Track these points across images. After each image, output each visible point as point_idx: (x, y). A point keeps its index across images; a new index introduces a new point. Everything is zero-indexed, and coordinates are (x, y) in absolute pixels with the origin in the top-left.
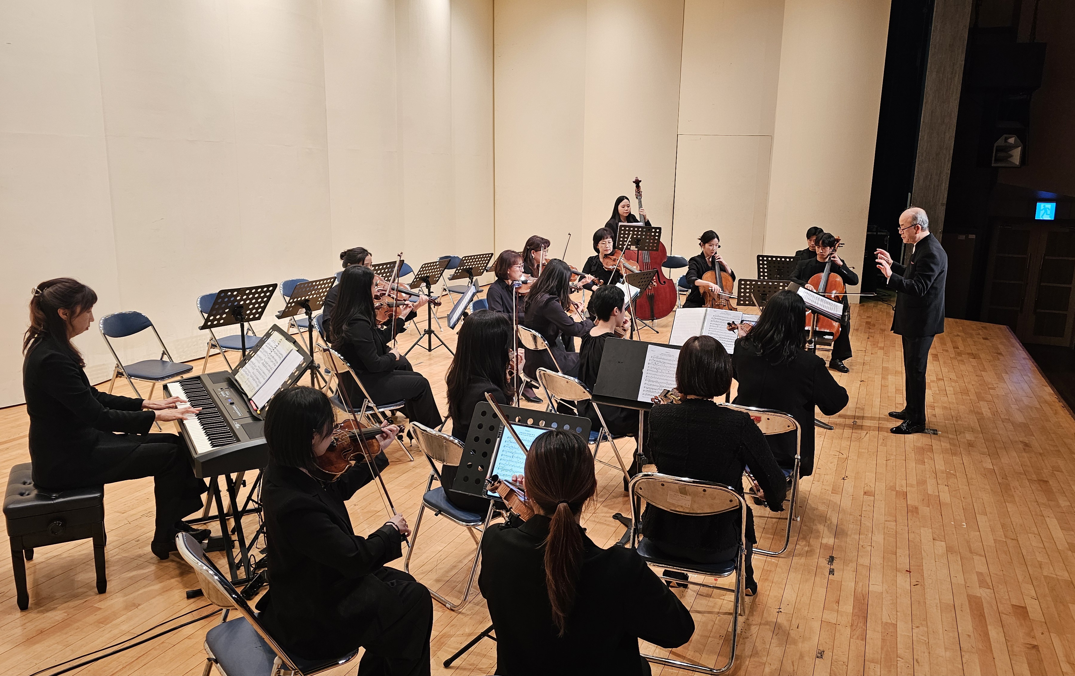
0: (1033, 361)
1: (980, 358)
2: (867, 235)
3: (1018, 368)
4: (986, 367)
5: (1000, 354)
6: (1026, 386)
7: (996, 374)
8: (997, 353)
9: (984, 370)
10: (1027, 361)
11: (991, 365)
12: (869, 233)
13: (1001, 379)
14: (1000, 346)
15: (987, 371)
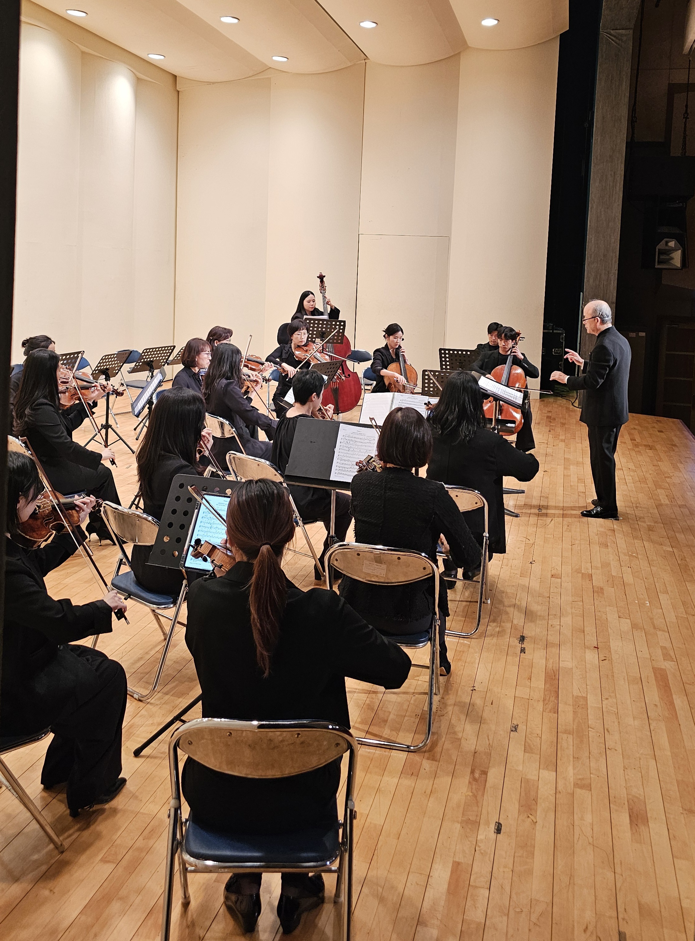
1: (656, 450)
3: (692, 458)
4: (662, 458)
5: (675, 445)
7: (671, 463)
8: (672, 445)
9: (660, 460)
11: (667, 456)
12: (546, 331)
13: (676, 468)
14: (674, 438)
15: (663, 461)
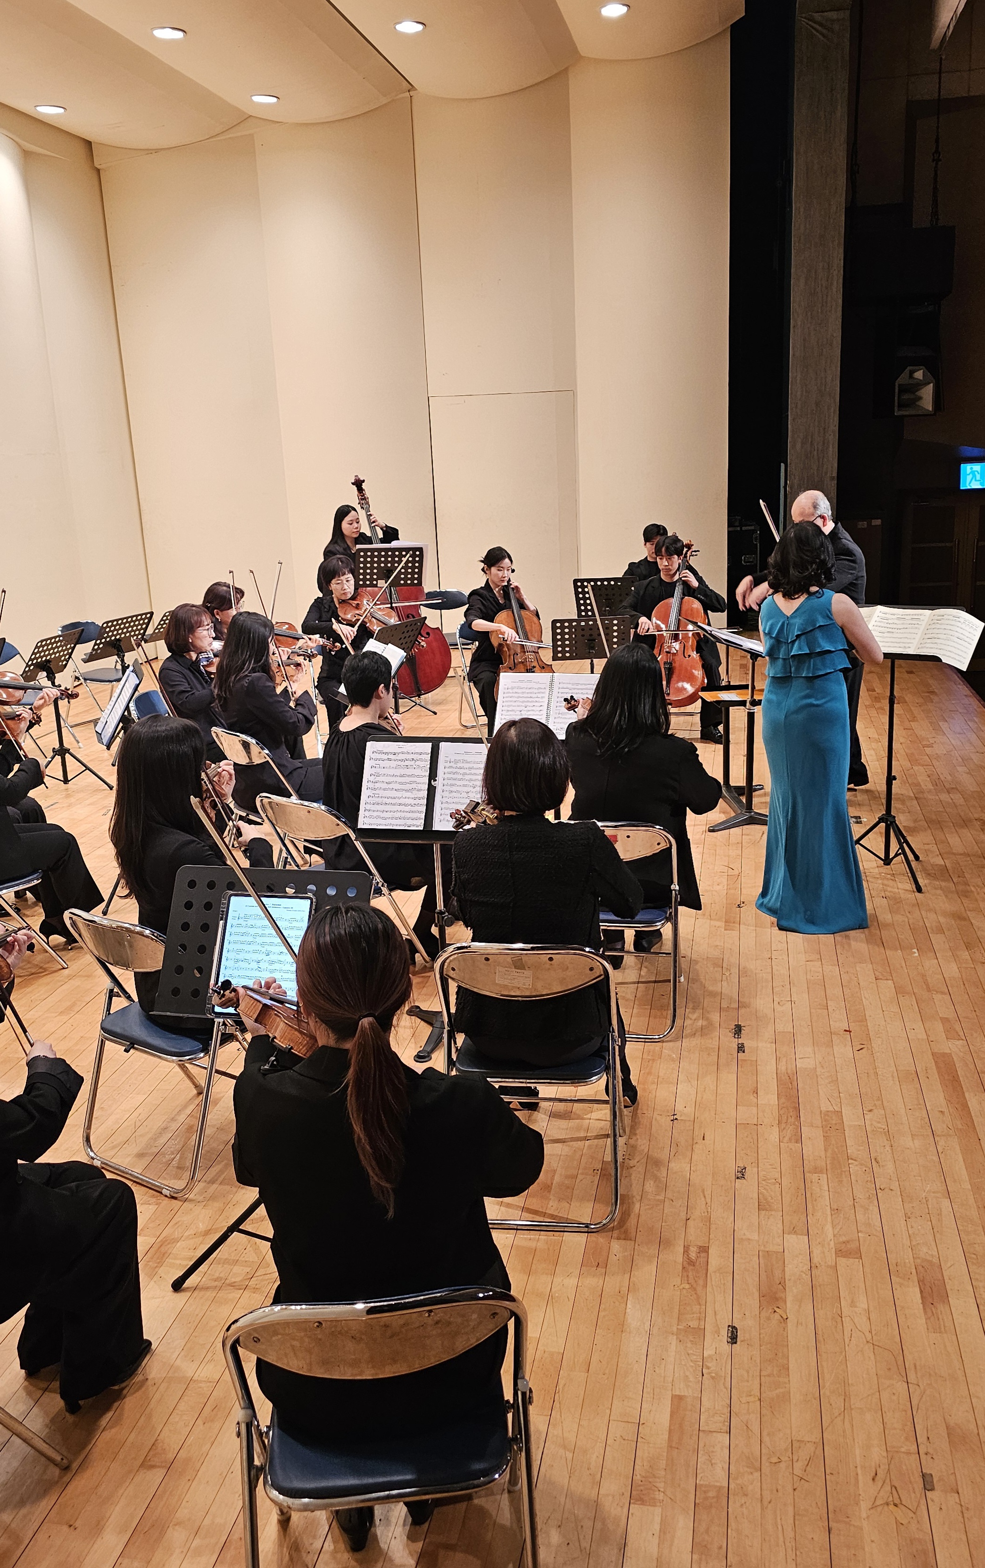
2: (729, 532)
4: (916, 715)
11: (923, 711)
12: (731, 529)
13: (937, 729)
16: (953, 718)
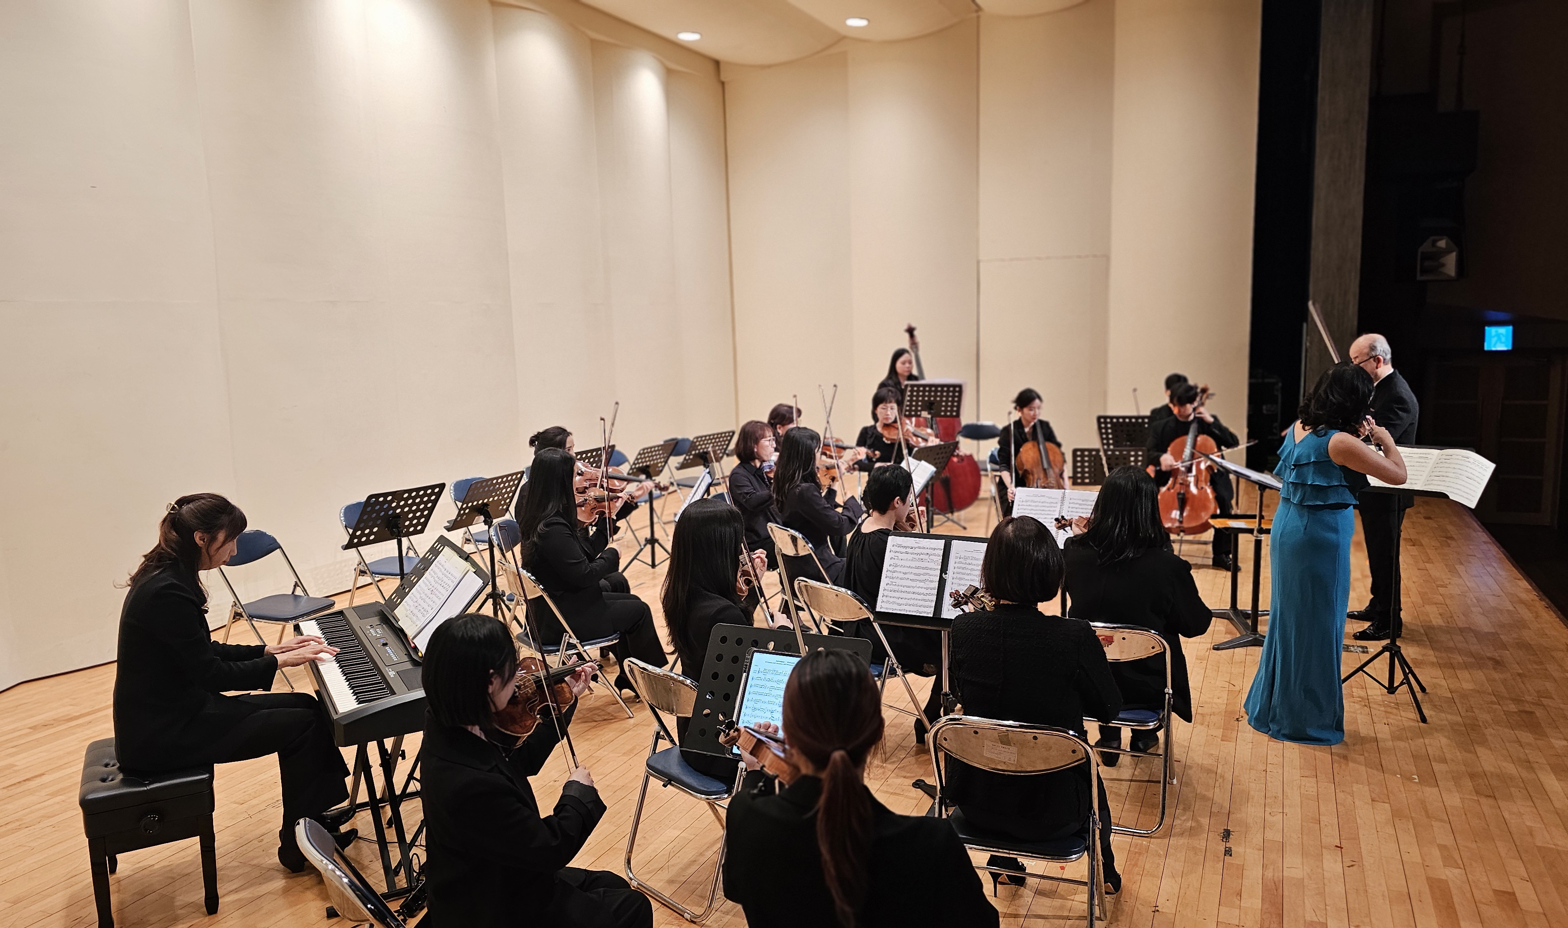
0: (1498, 545)
1: (1422, 545)
2: (1250, 383)
3: (1478, 556)
4: (1431, 557)
5: (1451, 538)
6: (1491, 581)
7: (1446, 565)
8: (1447, 538)
9: (1429, 561)
10: (1489, 545)
11: (1439, 554)
12: (1253, 381)
13: (1453, 571)
14: (1450, 527)
15: (1433, 563)
16: (1470, 562)
